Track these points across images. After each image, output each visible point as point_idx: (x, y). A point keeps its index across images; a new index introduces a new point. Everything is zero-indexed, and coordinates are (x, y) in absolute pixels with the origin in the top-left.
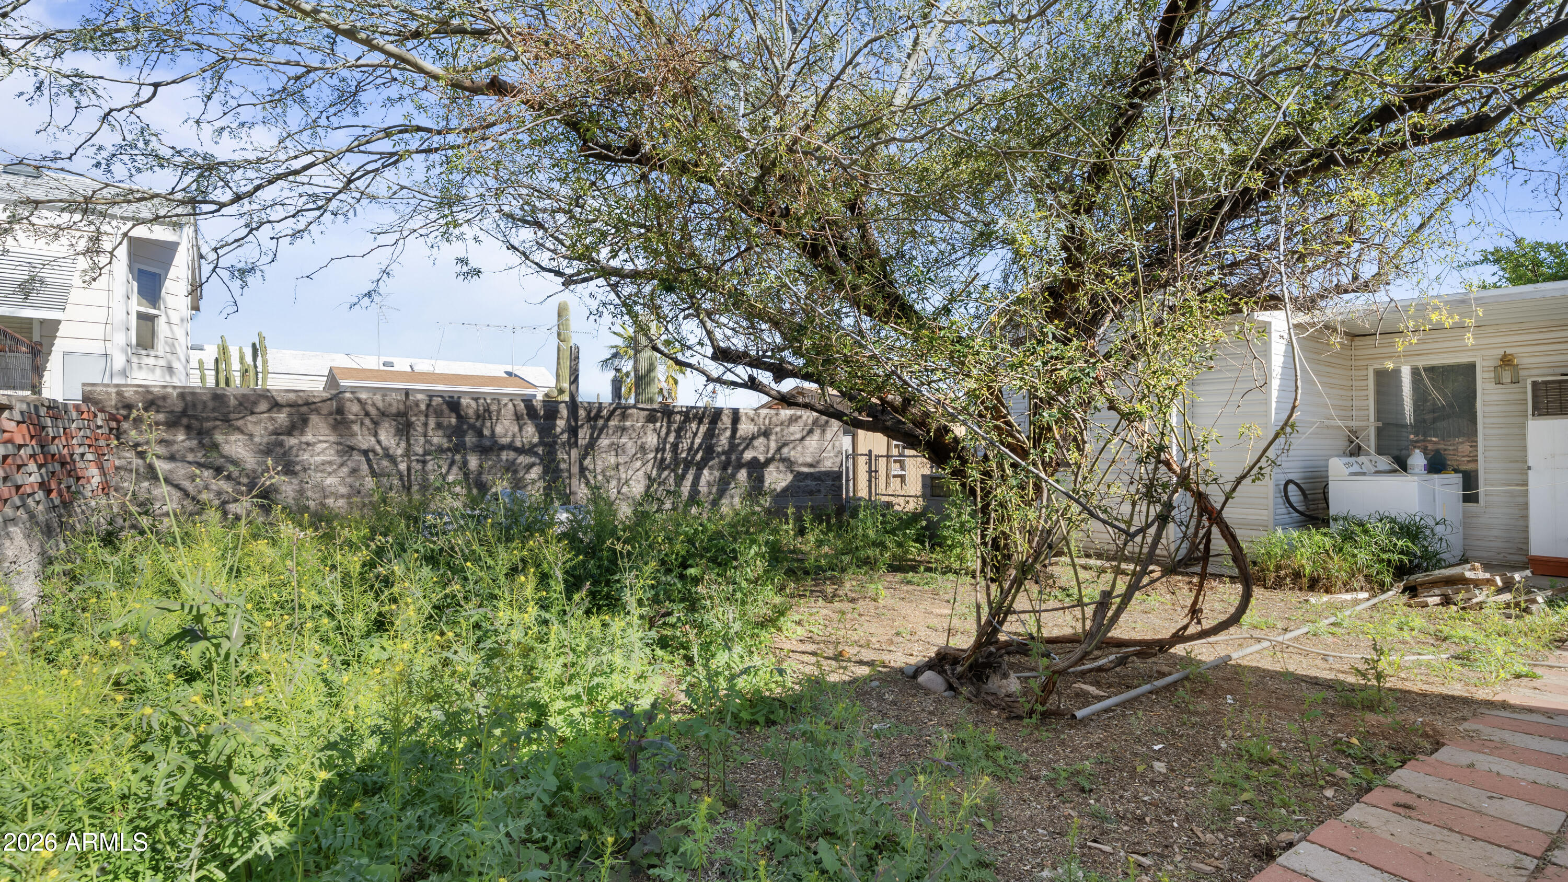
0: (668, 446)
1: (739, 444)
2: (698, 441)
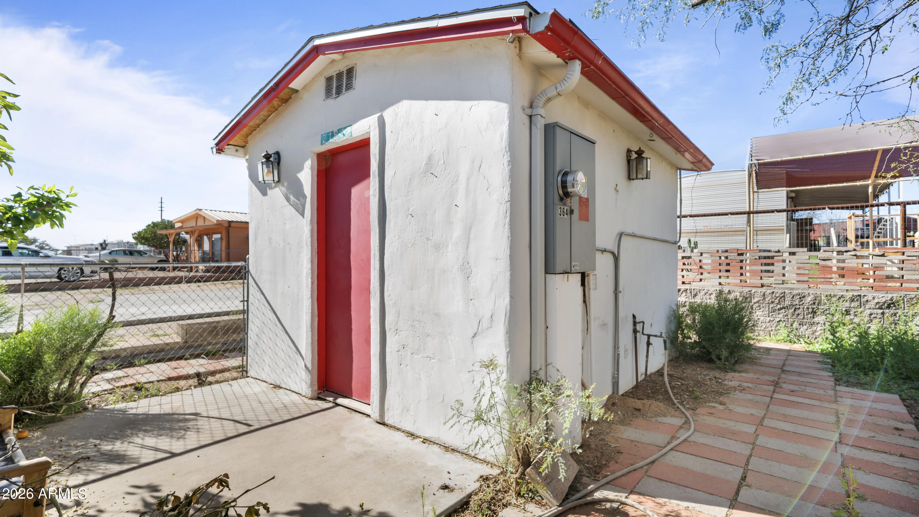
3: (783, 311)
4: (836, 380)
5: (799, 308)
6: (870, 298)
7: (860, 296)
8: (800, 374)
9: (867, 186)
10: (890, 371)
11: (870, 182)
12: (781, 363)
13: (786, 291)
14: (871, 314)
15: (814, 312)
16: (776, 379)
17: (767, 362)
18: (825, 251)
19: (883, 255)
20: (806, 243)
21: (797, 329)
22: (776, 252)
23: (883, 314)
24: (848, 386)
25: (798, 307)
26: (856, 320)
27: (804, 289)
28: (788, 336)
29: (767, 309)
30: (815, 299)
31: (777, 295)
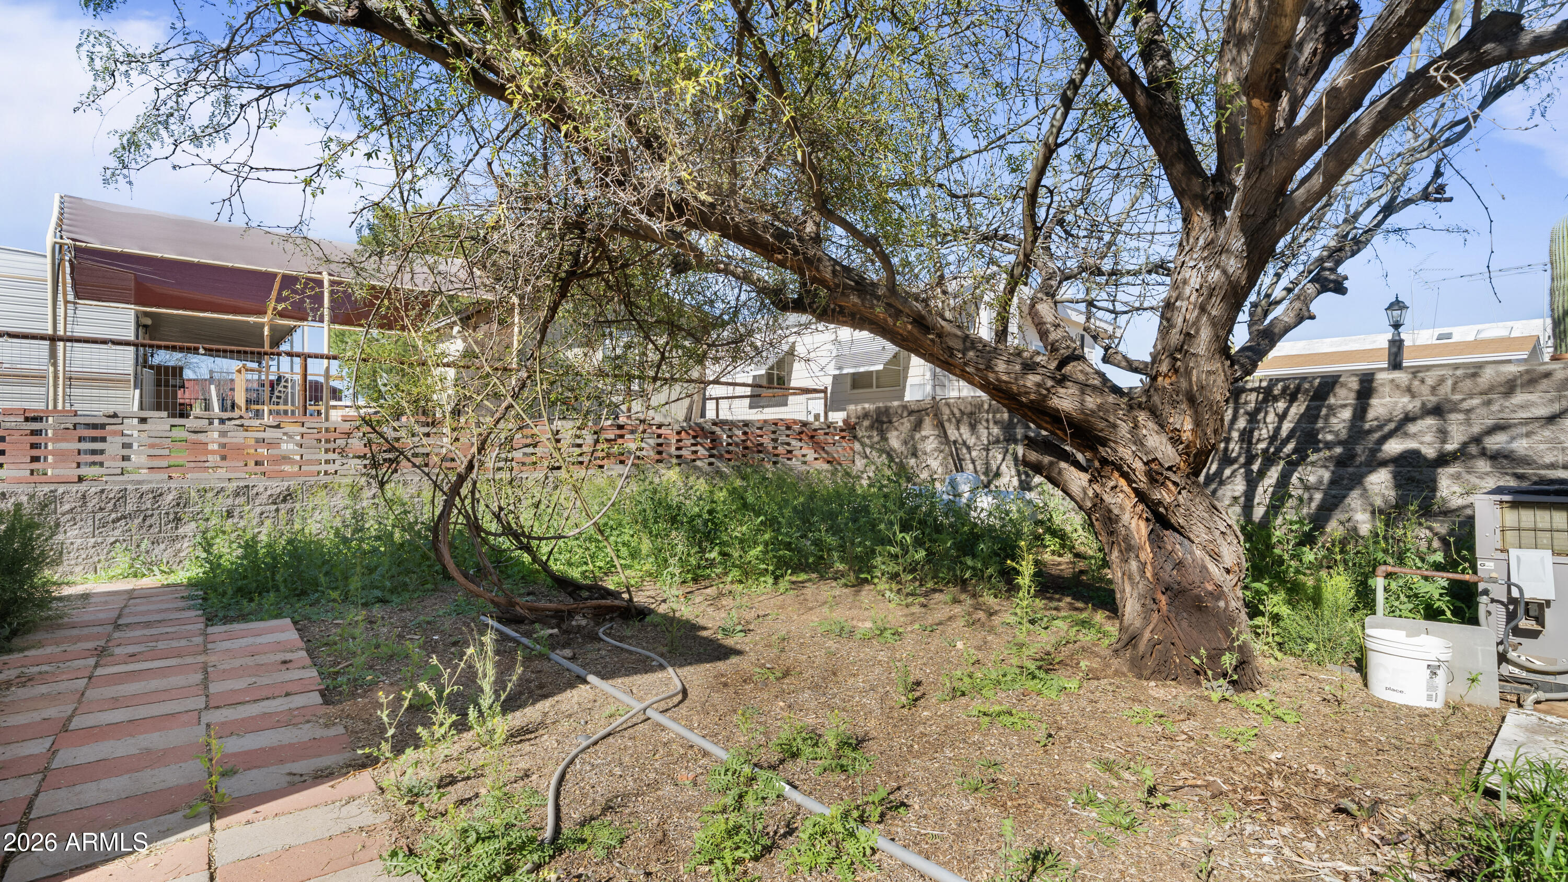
0: (1235, 435)
1: (1370, 432)
2: (1287, 427)
3: (123, 522)
4: (208, 619)
5: (152, 515)
6: (262, 490)
7: (247, 487)
8: (148, 625)
9: (262, 325)
10: (282, 588)
11: (266, 320)
12: (115, 614)
13: (129, 487)
14: (262, 514)
15: (177, 520)
16: (102, 643)
17: (86, 618)
18: (196, 418)
19: (278, 426)
20: (167, 404)
21: (147, 552)
22: (109, 416)
23: (277, 510)
24: (224, 624)
25: (150, 512)
26: (242, 524)
27: (162, 481)
28: (132, 566)
29: (90, 522)
30: (180, 497)
31: (111, 495)
